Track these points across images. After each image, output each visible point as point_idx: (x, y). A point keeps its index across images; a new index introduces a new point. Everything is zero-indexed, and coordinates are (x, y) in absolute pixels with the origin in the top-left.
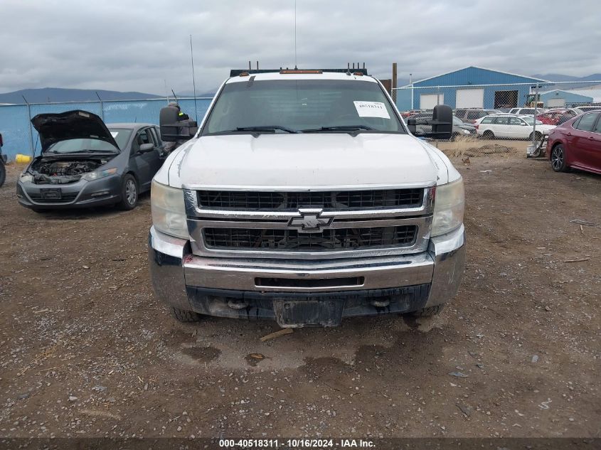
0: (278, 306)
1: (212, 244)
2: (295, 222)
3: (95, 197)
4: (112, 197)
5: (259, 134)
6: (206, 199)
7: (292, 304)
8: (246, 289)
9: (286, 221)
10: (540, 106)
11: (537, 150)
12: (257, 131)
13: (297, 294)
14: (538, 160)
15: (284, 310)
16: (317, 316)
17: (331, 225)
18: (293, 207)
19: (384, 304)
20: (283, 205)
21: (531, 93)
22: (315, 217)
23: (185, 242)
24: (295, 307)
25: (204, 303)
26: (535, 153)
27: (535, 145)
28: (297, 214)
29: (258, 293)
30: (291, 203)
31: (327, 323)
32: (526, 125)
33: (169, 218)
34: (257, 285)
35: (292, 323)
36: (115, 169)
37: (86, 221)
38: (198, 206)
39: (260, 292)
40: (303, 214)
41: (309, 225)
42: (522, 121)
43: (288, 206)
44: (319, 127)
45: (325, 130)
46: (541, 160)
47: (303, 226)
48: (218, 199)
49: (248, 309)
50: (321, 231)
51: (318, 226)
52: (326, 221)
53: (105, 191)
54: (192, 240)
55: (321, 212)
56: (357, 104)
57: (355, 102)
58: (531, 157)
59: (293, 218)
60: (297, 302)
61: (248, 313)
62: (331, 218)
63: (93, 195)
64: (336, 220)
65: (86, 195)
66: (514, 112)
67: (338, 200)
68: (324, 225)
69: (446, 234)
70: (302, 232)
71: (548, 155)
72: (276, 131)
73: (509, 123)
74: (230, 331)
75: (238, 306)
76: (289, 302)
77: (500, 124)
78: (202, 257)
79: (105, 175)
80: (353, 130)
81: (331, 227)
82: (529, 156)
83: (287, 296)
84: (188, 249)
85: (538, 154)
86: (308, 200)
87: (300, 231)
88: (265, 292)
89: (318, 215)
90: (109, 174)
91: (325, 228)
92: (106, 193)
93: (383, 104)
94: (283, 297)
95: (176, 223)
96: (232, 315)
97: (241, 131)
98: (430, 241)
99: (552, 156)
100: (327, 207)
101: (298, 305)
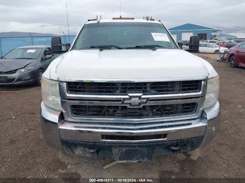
0: (115, 151)
1: (76, 114)
2: (126, 102)
3: (23, 80)
4: (32, 80)
5: (103, 50)
6: (72, 87)
7: (124, 149)
8: (96, 141)
9: (121, 101)
10: (217, 39)
11: (222, 58)
12: (101, 48)
13: (127, 144)
14: (222, 62)
15: (119, 153)
16: (138, 156)
17: (147, 103)
18: (124, 92)
19: (177, 148)
20: (118, 92)
21: (212, 34)
22: (138, 98)
23: (60, 113)
24: (125, 151)
25: (71, 149)
26: (221, 59)
27: (221, 56)
28: (127, 97)
29: (104, 144)
30: (123, 90)
31: (144, 160)
32: (213, 47)
33: (51, 98)
34: (103, 139)
35: (123, 160)
36: (33, 67)
37: (20, 91)
38: (67, 92)
39: (105, 143)
40: (131, 97)
41: (134, 103)
42: (211, 46)
43: (121, 92)
44: (134, 46)
45: (138, 47)
46: (224, 62)
47: (130, 104)
48: (80, 88)
49: (97, 152)
50: (141, 107)
51: (140, 104)
52: (145, 101)
53: (29, 77)
54: (64, 112)
55: (142, 96)
56: (153, 34)
57: (152, 33)
58: (219, 61)
59: (125, 99)
60: (127, 149)
61: (97, 155)
62: (148, 99)
63: (22, 79)
64: (150, 100)
65: (19, 79)
66: (207, 42)
67: (152, 88)
68: (143, 103)
69: (211, 107)
70: (130, 107)
71: (227, 60)
72: (112, 48)
73: (206, 46)
74: (86, 160)
75: (92, 151)
76: (122, 149)
77: (202, 47)
78: (70, 122)
79: (29, 70)
80: (153, 47)
81: (147, 104)
82: (218, 61)
83: (121, 145)
84: (62, 117)
85: (222, 60)
86: (133, 88)
87: (128, 106)
88: (108, 143)
89: (140, 97)
90: (31, 69)
91: (144, 105)
92: (29, 78)
93: (166, 35)
94: (118, 146)
95: (55, 101)
96: (88, 155)
97: (93, 47)
98: (203, 111)
99: (229, 61)
100: (145, 92)
101: (128, 150)
